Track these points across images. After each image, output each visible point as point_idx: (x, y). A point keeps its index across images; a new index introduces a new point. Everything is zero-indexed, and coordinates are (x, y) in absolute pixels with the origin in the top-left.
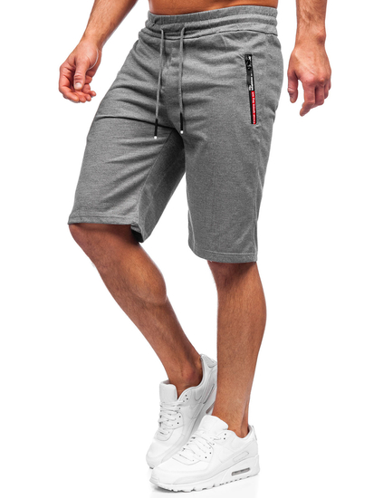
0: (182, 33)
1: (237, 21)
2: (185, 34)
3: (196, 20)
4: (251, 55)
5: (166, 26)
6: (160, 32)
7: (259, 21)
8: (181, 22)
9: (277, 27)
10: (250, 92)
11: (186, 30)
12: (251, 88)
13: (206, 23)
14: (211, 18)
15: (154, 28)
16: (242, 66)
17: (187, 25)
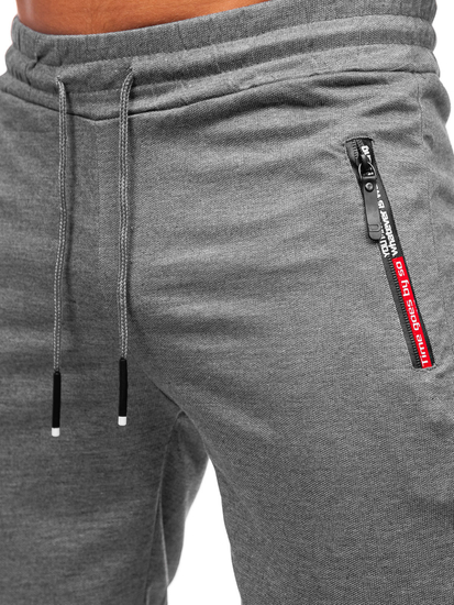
0: (124, 92)
1: (312, 44)
2: (133, 96)
3: (170, 49)
4: (367, 141)
5: (70, 71)
6: (56, 90)
7: (385, 36)
8: (120, 54)
9: (436, 52)
10: (390, 262)
11: (135, 82)
12: (388, 247)
13: (203, 55)
14: (219, 40)
15: (36, 74)
16: (343, 182)
17: (139, 64)
